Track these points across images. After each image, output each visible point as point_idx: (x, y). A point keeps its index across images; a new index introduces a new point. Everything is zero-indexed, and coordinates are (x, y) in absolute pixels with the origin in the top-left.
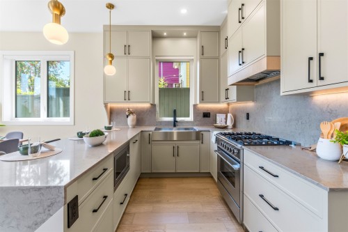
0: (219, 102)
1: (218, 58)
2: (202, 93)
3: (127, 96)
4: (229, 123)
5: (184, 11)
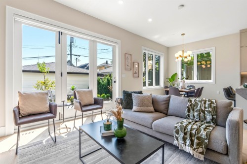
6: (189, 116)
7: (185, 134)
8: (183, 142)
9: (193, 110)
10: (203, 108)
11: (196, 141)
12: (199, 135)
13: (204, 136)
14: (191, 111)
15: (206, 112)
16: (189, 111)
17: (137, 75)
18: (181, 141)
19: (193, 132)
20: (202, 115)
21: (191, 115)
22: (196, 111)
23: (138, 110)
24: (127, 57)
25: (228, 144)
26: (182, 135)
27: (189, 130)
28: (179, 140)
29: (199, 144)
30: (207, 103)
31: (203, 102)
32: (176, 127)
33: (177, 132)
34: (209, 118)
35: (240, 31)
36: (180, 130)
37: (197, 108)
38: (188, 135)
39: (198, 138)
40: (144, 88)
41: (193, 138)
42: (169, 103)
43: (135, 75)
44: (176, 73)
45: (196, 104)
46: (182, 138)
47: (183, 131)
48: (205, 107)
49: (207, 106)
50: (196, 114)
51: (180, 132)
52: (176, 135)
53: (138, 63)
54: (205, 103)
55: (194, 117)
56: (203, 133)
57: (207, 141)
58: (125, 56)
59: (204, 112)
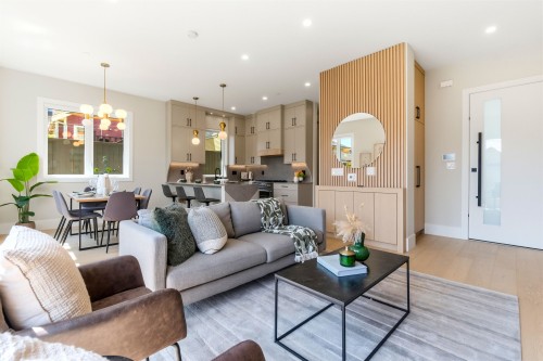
5: (265, 98)
8: (306, 251)
9: (268, 216)
10: (274, 210)
15: (278, 214)
16: (265, 219)
19: (308, 234)
20: (276, 218)
21: (267, 223)
22: (272, 216)
28: (303, 251)
32: (295, 239)
35: (172, 101)
36: (299, 239)
37: (270, 211)
38: (309, 240)
45: (268, 207)
46: (304, 247)
47: (301, 238)
50: (271, 219)
51: (300, 242)
52: (299, 248)
55: (270, 224)
59: (276, 215)
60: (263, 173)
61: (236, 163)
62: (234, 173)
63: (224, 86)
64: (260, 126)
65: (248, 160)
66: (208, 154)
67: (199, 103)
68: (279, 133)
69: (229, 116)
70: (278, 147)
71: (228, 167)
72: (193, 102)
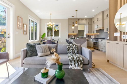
0: (92, 33)
1: (91, 25)
2: (88, 31)
3: (73, 32)
4: (94, 37)
5: (93, 11)
6: (68, 52)
7: (75, 61)
8: (74, 65)
9: (70, 50)
10: (73, 48)
11: (79, 63)
12: (80, 60)
13: (82, 60)
14: (69, 50)
15: (75, 50)
16: (68, 50)
17: (26, 33)
18: (73, 65)
19: (78, 59)
20: (73, 51)
21: (69, 52)
22: (71, 50)
23: (42, 56)
24: (19, 19)
25: (89, 60)
26: (73, 62)
27: (76, 59)
28: (72, 65)
29: (81, 64)
30: (74, 45)
31: (73, 45)
32: (70, 59)
33: (71, 62)
34: (76, 52)
35: (69, 18)
36: (72, 60)
37: (71, 48)
38: (76, 61)
39: (80, 61)
40: (30, 41)
41: (78, 62)
42: (57, 48)
43: (24, 33)
44: (45, 33)
45: (71, 47)
46: (73, 63)
47: (73, 60)
48: (74, 48)
49: (75, 47)
50: (71, 51)
51: (72, 61)
52: (71, 63)
53: (27, 25)
54: (74, 46)
55: (70, 53)
56: (81, 58)
57: (83, 61)
58: (18, 18)
59: (74, 50)
60: (98, 36)
61: (88, 33)
62: (88, 36)
63: (77, 11)
64: (95, 20)
65: (93, 32)
66: (79, 31)
67: (74, 17)
68: (101, 21)
69: (86, 19)
70: (101, 26)
71: (86, 34)
72: (72, 17)
